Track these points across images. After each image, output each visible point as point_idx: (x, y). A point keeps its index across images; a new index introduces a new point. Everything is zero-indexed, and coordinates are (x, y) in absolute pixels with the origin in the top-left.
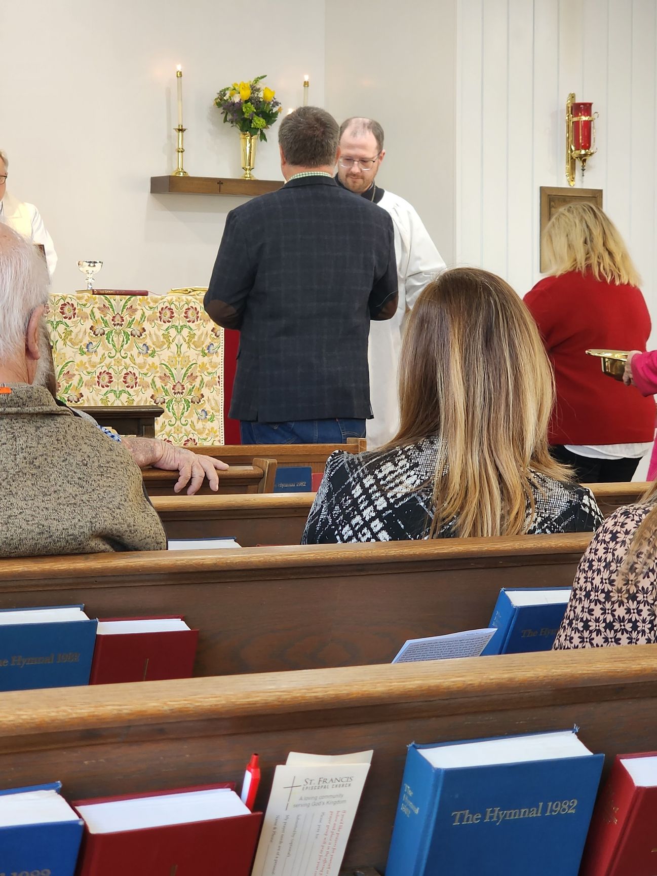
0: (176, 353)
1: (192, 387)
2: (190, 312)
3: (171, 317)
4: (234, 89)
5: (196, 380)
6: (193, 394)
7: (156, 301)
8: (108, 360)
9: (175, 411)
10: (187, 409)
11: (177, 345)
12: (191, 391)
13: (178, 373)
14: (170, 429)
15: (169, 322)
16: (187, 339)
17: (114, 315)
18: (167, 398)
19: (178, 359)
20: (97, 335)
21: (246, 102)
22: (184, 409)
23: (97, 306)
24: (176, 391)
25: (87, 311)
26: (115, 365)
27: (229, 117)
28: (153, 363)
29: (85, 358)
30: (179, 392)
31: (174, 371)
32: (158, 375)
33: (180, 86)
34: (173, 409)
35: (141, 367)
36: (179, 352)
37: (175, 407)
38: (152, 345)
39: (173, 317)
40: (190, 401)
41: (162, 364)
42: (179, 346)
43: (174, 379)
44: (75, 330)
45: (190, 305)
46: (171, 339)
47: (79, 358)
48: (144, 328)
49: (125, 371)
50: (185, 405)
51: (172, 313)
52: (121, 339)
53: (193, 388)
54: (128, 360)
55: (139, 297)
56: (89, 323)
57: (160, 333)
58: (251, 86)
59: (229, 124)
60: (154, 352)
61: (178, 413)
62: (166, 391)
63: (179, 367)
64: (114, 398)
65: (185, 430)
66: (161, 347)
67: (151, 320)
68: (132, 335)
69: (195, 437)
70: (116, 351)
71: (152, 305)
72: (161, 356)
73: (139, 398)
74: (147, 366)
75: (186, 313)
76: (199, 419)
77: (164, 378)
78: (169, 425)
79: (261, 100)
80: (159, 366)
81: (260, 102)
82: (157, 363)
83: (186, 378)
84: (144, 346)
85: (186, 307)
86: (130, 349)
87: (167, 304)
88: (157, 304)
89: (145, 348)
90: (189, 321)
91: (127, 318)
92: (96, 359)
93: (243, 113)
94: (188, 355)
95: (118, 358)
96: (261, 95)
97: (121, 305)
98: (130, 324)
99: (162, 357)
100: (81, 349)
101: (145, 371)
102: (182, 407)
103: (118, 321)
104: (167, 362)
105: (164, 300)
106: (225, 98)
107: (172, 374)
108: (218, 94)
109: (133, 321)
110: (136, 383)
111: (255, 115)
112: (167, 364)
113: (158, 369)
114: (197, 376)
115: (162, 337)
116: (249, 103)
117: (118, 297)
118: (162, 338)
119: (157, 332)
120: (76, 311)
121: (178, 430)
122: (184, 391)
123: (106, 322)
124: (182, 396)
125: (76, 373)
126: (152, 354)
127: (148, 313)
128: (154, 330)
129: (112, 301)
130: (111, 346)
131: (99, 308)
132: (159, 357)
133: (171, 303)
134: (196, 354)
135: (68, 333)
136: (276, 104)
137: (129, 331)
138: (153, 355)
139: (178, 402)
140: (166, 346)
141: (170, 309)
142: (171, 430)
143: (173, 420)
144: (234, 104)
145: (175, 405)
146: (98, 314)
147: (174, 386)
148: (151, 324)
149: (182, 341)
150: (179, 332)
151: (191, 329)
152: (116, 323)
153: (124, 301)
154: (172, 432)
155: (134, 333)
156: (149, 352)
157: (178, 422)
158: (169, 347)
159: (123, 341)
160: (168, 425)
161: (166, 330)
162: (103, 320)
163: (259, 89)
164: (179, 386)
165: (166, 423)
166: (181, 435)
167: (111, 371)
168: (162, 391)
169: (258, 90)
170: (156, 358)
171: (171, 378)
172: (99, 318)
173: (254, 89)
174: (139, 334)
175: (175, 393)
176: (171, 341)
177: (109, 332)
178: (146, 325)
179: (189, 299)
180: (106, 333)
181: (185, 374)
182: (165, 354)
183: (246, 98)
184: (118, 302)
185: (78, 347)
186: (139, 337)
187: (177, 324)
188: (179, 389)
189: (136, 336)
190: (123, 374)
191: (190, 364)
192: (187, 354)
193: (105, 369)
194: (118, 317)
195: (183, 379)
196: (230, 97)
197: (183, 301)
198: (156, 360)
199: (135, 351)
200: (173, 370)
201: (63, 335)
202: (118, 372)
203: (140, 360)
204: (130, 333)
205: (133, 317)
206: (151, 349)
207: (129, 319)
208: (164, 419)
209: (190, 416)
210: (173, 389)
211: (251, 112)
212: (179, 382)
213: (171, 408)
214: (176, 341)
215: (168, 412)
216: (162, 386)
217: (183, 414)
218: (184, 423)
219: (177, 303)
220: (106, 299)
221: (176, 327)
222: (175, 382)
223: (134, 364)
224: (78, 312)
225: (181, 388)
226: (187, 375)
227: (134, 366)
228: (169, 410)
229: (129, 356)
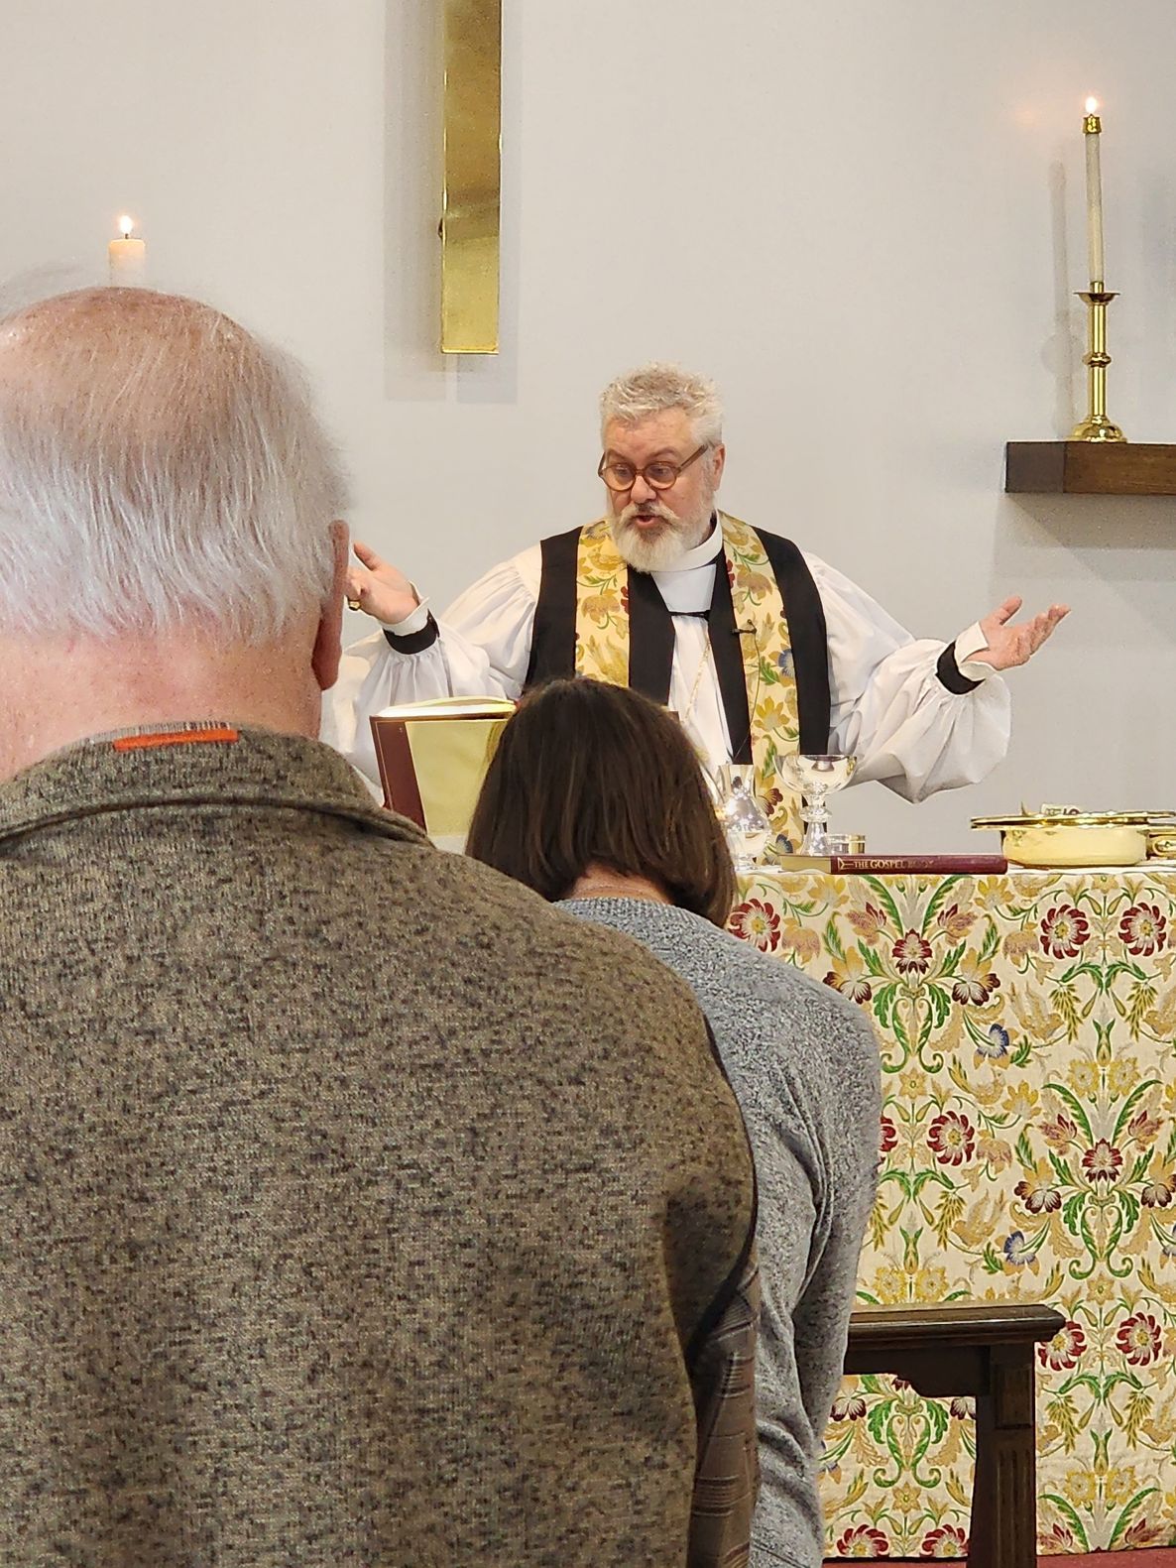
0: (1095, 1054)
1: (1143, 1155)
2: (1138, 923)
3: (1081, 939)
5: (1156, 1133)
6: (1146, 1176)
7: (1031, 890)
9: (1094, 1232)
10: (1130, 1226)
11: (1098, 1027)
12: (1140, 1167)
13: (1102, 1116)
14: (1077, 1288)
15: (1073, 953)
16: (1129, 1005)
17: (900, 938)
18: (1067, 1193)
19: (1099, 1067)
22: (1119, 1223)
23: (845, 909)
24: (1095, 1170)
25: (816, 924)
26: (902, 1094)
28: (1024, 1086)
30: (1103, 1173)
31: (1089, 1109)
32: (1038, 1120)
33: (1094, 163)
34: (1084, 1224)
35: (983, 1099)
36: (1104, 1049)
37: (1091, 1220)
38: (1019, 1029)
39: (1086, 937)
40: (1138, 1198)
41: (1049, 1086)
42: (1104, 1029)
43: (1088, 1133)
45: (1137, 901)
46: (1079, 1007)
48: (993, 976)
49: (934, 1112)
50: (1124, 1213)
51: (1083, 925)
52: (923, 1013)
53: (1147, 1158)
54: (943, 1078)
55: (977, 877)
56: (822, 963)
57: (1044, 991)
60: (1026, 1048)
61: (1101, 1237)
62: (1063, 1171)
63: (1104, 1093)
64: (901, 1195)
65: (1123, 1289)
66: (1047, 1033)
67: (1016, 950)
68: (956, 997)
69: (1155, 1311)
70: (907, 1050)
71: (1018, 901)
72: (1046, 1062)
73: (980, 1194)
74: (1006, 1095)
75: (1125, 924)
76: (1165, 1252)
77: (1057, 1129)
78: (1073, 1273)
80: (1041, 1092)
82: (1037, 1085)
83: (1125, 1128)
84: (996, 1031)
85: (1126, 904)
86: (950, 1042)
87: (1065, 899)
88: (1035, 899)
89: (997, 1039)
90: (1135, 951)
91: (941, 946)
94: (1132, 1056)
95: (914, 1070)
97: (922, 905)
98: (951, 963)
99: (1050, 1065)
101: (997, 1109)
102: (1113, 1219)
103: (912, 955)
104: (1068, 1080)
105: (1056, 887)
107: (1082, 1117)
109: (959, 953)
110: (970, 1148)
112: (1067, 1087)
113: (1039, 1103)
114: (1160, 1122)
115: (1050, 1002)
117: (912, 880)
118: (1050, 1007)
119: (1035, 987)
120: (781, 927)
121: (1100, 1290)
122: (1119, 1168)
123: (876, 959)
124: (1112, 1184)
126: (1019, 1055)
127: (1007, 927)
128: (1028, 982)
129: (893, 891)
130: (889, 1034)
131: (852, 917)
132: (1042, 1064)
133: (1079, 894)
134: (1158, 1053)
137: (947, 985)
138: (1021, 1059)
139: (1102, 1204)
140: (1063, 1029)
141: (1075, 913)
142: (1079, 1292)
143: (1086, 1260)
145: (1093, 1214)
146: (849, 936)
147: (1089, 1153)
148: (1015, 962)
149: (1114, 1013)
150: (1105, 985)
151: (1140, 974)
152: (907, 960)
153: (930, 892)
154: (1083, 1296)
155: (963, 990)
156: (1011, 1050)
157: (1101, 1266)
158: (1072, 1034)
159: (930, 1018)
160: (1068, 1275)
161: (1065, 978)
162: (865, 952)
164: (1103, 1154)
165: (1064, 1270)
166: (1109, 1306)
167: (890, 1112)
168: (1051, 1171)
170: (1032, 1067)
171: (1080, 1130)
172: (851, 949)
174: (978, 996)
175: (1091, 1177)
176: (1079, 1015)
177: (883, 990)
178: (1001, 965)
179: (1136, 882)
180: (875, 992)
181: (1124, 1115)
182: (1060, 1056)
184: (912, 894)
186: (978, 1003)
187: (1097, 961)
188: (1103, 1163)
189: (970, 1002)
190: (928, 1122)
191: (1139, 1084)
192: (1128, 1054)
194: (913, 944)
195: (1117, 1132)
197: (1115, 886)
198: (1032, 1075)
199: (966, 1049)
200: (1084, 1103)
202: (911, 1112)
203: (981, 1075)
204: (949, 993)
205: (960, 942)
206: (1015, 1042)
207: (947, 948)
208: (1058, 1258)
209: (1139, 1244)
210: (1086, 1163)
212: (1103, 1141)
213: (1078, 1222)
214: (1095, 1014)
215: (1068, 1234)
216: (1052, 1156)
217: (1115, 1239)
218: (1118, 1267)
219: (1097, 895)
220: (876, 885)
221: (1095, 971)
222: (1091, 1141)
223: (966, 1090)
224: (787, 931)
225: (1109, 1160)
226: (1130, 1118)
227: (964, 1094)
228: (1072, 1227)
229: (948, 1063)
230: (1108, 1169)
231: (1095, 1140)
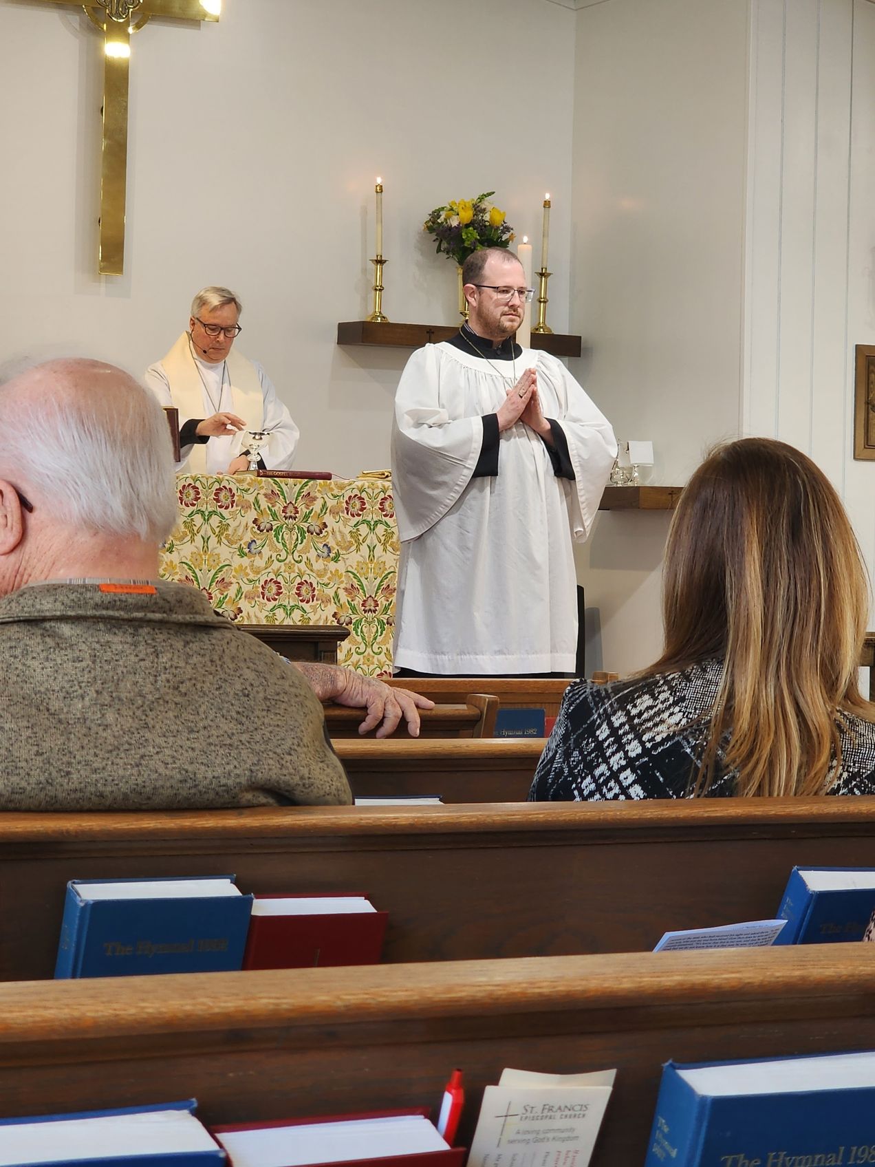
0: (367, 559)
1: (387, 603)
2: (387, 503)
3: (362, 509)
4: (452, 209)
6: (389, 612)
7: (342, 488)
8: (276, 565)
9: (365, 634)
10: (382, 633)
11: (369, 547)
12: (386, 609)
13: (370, 585)
15: (359, 515)
16: (383, 539)
17: (285, 505)
18: (355, 618)
19: (370, 565)
20: (262, 531)
21: (467, 226)
22: (377, 632)
23: (262, 492)
24: (367, 608)
25: (251, 499)
26: (285, 572)
27: (444, 245)
28: (337, 571)
29: (245, 561)
30: (370, 610)
31: (364, 582)
32: (343, 586)
33: (379, 204)
34: (362, 632)
35: (320, 576)
36: (371, 556)
37: (364, 630)
38: (335, 546)
39: (365, 508)
40: (385, 621)
41: (348, 571)
42: (372, 548)
43: (364, 592)
44: (233, 524)
45: (387, 493)
46: (361, 538)
47: (237, 561)
48: (325, 523)
49: (298, 580)
50: (379, 627)
51: (364, 504)
52: (295, 537)
53: (390, 604)
54: (302, 566)
55: (319, 481)
56: (252, 514)
57: (346, 531)
58: (474, 206)
59: (443, 255)
60: (338, 555)
61: (369, 637)
62: (354, 609)
63: (371, 576)
64: (284, 615)
65: (378, 660)
66: (347, 548)
67: (334, 512)
68: (308, 531)
70: (288, 553)
71: (336, 492)
72: (347, 561)
73: (317, 616)
74: (329, 575)
75: (381, 504)
77: (351, 590)
78: (357, 653)
79: (487, 224)
80: (344, 574)
81: (485, 226)
82: (342, 570)
83: (380, 591)
84: (325, 547)
85: (382, 496)
86: (306, 550)
87: (356, 492)
88: (343, 491)
89: (325, 550)
90: (386, 516)
91: (303, 509)
92: (260, 562)
93: (463, 241)
95: (290, 562)
96: (487, 217)
97: (295, 492)
98: (306, 517)
99: (348, 563)
100: (240, 549)
101: (325, 580)
102: (374, 630)
103: (290, 512)
104: (356, 569)
105: (352, 486)
106: (439, 221)
107: (361, 585)
108: (430, 215)
109: (310, 513)
110: (313, 596)
111: (478, 244)
112: (355, 572)
113: (343, 579)
115: (349, 536)
116: (471, 228)
117: (291, 481)
118: (348, 538)
119: (342, 528)
120: (236, 498)
121: (368, 661)
122: (377, 608)
123: (275, 514)
124: (374, 615)
125: (234, 580)
126: (335, 558)
127: (331, 503)
128: (339, 527)
129: (283, 485)
130: (280, 546)
131: (266, 495)
132: (345, 562)
133: (362, 490)
135: (224, 527)
136: (507, 229)
137: (305, 526)
138: (336, 559)
139: (370, 623)
140: (354, 547)
141: (360, 498)
142: (359, 661)
143: (363, 647)
144: (450, 228)
145: (366, 627)
146: (264, 503)
147: (364, 601)
148: (334, 517)
149: (376, 542)
150: (372, 530)
151: (388, 526)
152: (288, 515)
153: (299, 486)
154: (361, 663)
155: (312, 529)
156: (332, 555)
157: (369, 650)
158: (358, 550)
159: (297, 539)
160: (354, 653)
161: (355, 526)
162: (271, 510)
163: (485, 209)
164: (370, 602)
165: (353, 651)
166: (372, 667)
167: (280, 579)
168: (348, 608)
169: (484, 211)
170: (341, 563)
171: (361, 591)
172: (265, 509)
173: (478, 209)
174: (318, 531)
175: (365, 611)
176: (361, 541)
177: (278, 527)
178: (328, 519)
179: (386, 486)
180: (274, 528)
181: (379, 586)
182: (353, 559)
183: (466, 221)
184: (291, 487)
185: (237, 546)
186: (318, 534)
187: (369, 519)
188: (370, 606)
189: (315, 534)
190: (296, 584)
191: (386, 572)
192: (382, 559)
193: (272, 576)
194: (291, 508)
195: (377, 593)
196: (446, 220)
197: (377, 488)
198: (341, 567)
199: (312, 554)
200: (363, 579)
201: (217, 530)
202: (288, 579)
203: (319, 565)
204: (306, 530)
205: (311, 508)
206: (334, 552)
207: (305, 510)
208: (350, 646)
209: (385, 641)
210: (363, 605)
211: (473, 240)
212: (370, 596)
213: (359, 630)
214: (368, 542)
215: (355, 635)
216: (348, 601)
217: (375, 639)
218: (376, 650)
219: (370, 491)
220: (276, 483)
221: (368, 523)
222: (365, 596)
223: (312, 571)
224: (238, 500)
225: (373, 604)
226: (382, 587)
227: (311, 573)
228: (357, 632)
229: (305, 559)
230: (373, 608)
231: (367, 596)
